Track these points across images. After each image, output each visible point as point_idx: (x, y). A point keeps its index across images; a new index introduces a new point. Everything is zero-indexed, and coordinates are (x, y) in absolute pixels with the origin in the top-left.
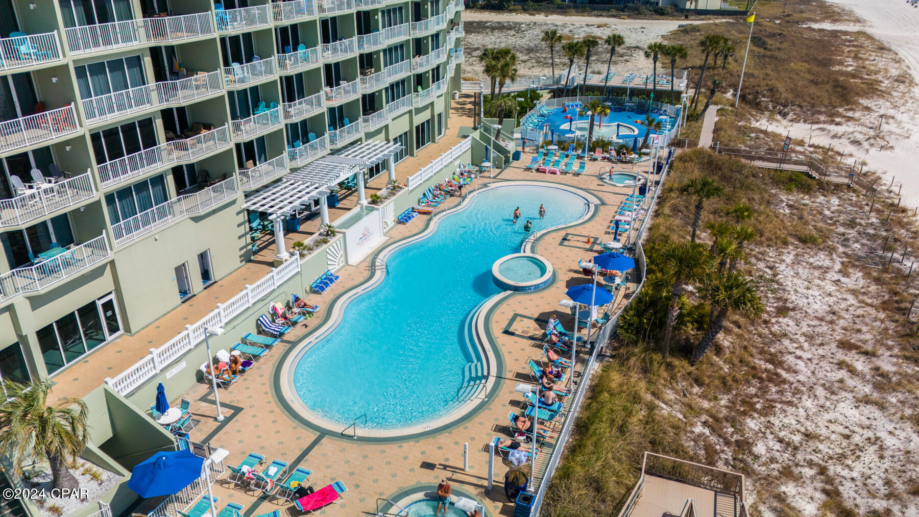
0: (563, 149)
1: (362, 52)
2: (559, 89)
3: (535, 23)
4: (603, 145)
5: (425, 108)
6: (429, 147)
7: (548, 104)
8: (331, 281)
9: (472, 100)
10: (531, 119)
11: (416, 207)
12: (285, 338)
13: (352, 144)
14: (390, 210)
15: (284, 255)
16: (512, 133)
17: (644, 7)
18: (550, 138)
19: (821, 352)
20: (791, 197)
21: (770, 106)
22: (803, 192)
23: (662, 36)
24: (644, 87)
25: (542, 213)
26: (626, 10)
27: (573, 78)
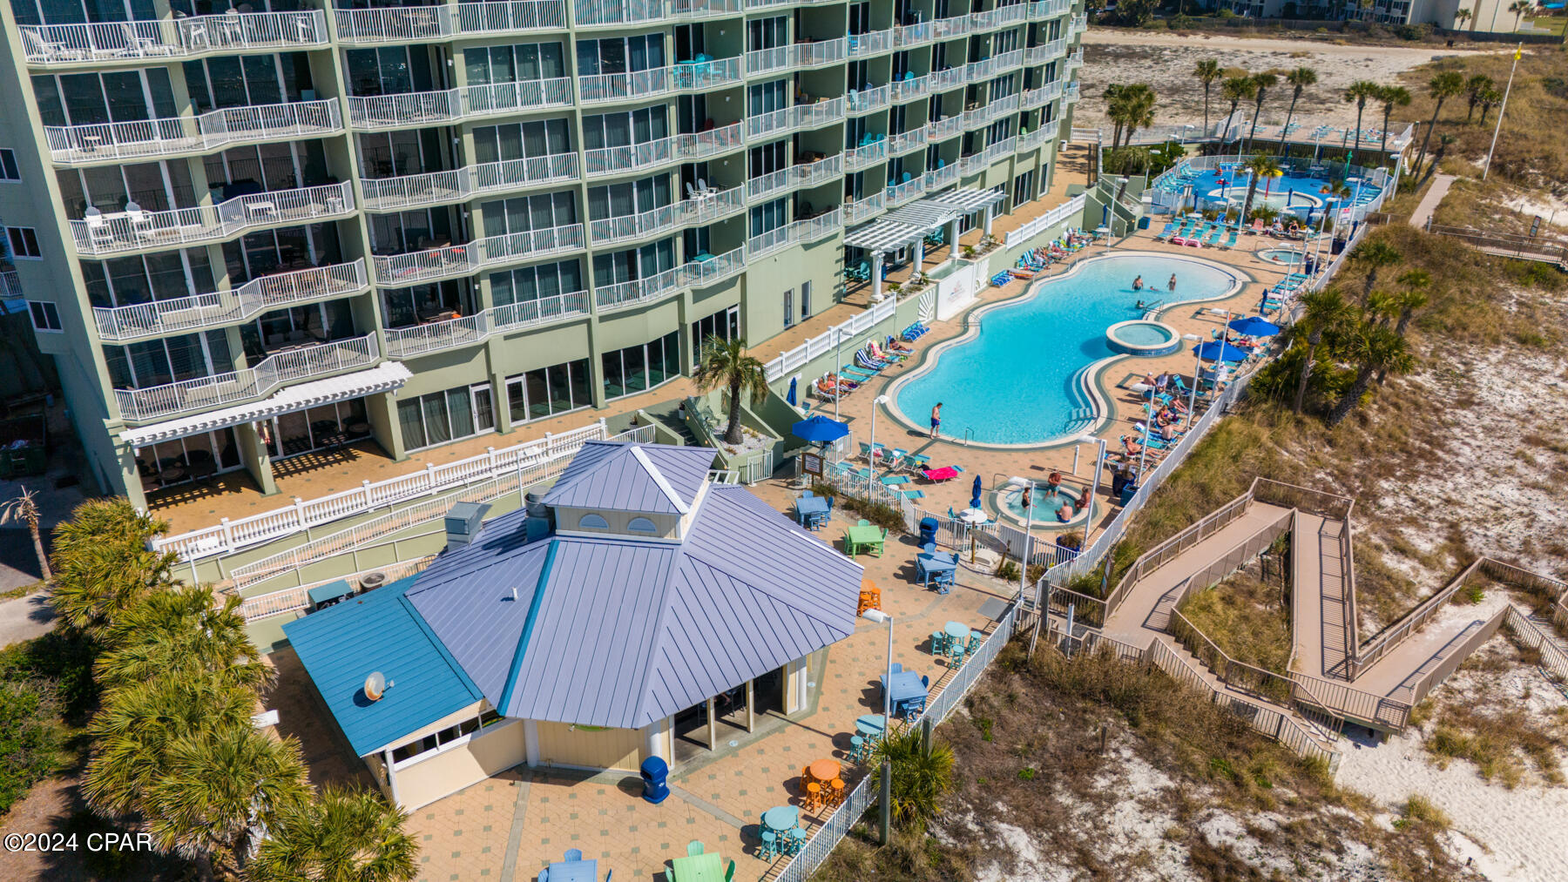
0: (1210, 218)
1: (971, 82)
2: (1212, 143)
3: (1187, 49)
4: (1267, 216)
5: (1029, 155)
6: (1028, 204)
7: (1194, 164)
8: (923, 332)
9: (1086, 152)
10: (1167, 181)
11: (1012, 269)
12: (883, 373)
13: (946, 190)
14: (982, 269)
15: (879, 296)
16: (1140, 195)
17: (1378, 25)
18: (1192, 204)
19: (1498, 443)
20: (1525, 294)
21: (1541, 182)
22: (1544, 289)
23: (1399, 74)
24: (1341, 145)
25: (1172, 285)
26: (1346, 30)
27: (1235, 129)
